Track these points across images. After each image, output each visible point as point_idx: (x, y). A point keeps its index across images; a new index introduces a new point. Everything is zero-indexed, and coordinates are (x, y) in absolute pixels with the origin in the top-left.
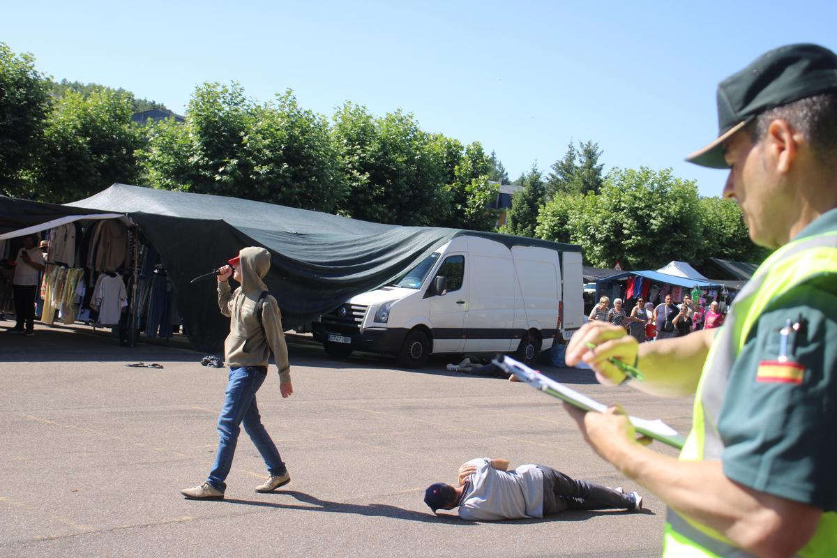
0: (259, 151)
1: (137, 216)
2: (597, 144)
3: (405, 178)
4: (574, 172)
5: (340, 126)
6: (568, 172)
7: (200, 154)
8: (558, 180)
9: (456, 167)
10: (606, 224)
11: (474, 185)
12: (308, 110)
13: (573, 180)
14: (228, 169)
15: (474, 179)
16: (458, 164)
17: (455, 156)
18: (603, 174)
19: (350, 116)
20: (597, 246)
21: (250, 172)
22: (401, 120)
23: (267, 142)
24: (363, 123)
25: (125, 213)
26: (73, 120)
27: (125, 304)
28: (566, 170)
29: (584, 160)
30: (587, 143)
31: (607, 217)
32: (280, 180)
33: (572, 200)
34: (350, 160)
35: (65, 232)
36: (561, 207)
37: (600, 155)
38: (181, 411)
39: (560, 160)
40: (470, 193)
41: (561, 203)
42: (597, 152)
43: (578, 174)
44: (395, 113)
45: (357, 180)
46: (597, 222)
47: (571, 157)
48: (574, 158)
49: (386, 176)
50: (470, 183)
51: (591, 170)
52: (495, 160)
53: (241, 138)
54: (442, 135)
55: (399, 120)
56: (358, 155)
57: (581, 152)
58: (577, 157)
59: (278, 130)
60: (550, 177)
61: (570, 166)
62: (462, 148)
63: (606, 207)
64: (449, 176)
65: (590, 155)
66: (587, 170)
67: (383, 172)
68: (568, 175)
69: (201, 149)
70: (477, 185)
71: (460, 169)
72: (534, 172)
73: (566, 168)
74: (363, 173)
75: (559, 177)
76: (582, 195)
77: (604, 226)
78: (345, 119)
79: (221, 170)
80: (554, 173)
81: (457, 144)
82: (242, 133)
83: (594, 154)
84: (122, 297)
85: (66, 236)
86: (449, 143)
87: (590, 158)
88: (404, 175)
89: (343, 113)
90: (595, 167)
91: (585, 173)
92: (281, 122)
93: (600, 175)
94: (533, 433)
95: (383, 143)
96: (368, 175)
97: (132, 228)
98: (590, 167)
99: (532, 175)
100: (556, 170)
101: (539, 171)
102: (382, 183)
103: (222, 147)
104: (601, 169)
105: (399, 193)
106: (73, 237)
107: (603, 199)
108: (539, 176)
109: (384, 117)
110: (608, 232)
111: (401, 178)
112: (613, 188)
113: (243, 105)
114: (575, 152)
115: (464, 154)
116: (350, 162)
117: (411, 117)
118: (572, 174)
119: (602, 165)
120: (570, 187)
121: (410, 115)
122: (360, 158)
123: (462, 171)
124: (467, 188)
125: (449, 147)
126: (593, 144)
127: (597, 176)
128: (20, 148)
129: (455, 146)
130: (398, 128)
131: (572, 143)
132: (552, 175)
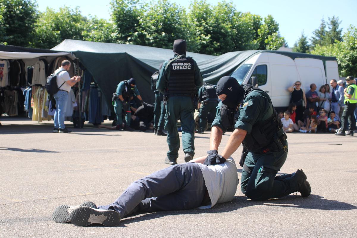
0: (149, 27)
1: (78, 54)
2: (338, 17)
3: (230, 37)
4: (326, 35)
5: (193, 11)
6: (322, 35)
7: (117, 32)
8: (316, 40)
9: (259, 30)
10: (347, 57)
11: (270, 39)
12: (174, 3)
13: (325, 39)
14: (133, 38)
15: (269, 36)
16: (260, 28)
17: (258, 24)
18: (342, 34)
19: (198, 5)
20: (342, 70)
21: (145, 39)
22: (226, 6)
23: (152, 22)
24: (205, 8)
25: (70, 52)
26: (50, 23)
27: (76, 105)
28: (321, 34)
29: (331, 27)
30: (332, 17)
31: (348, 53)
32: (161, 42)
33: (325, 48)
34: (200, 29)
35: (39, 67)
36: (320, 53)
37: (340, 23)
38: (101, 150)
39: (317, 29)
40: (268, 44)
41: (319, 51)
42: (339, 22)
43: (328, 35)
44: (223, 2)
45: (204, 39)
46: (341, 57)
47: (323, 27)
48: (325, 27)
49: (220, 36)
50: (267, 38)
51: (336, 32)
52: (280, 36)
53: (138, 21)
54: (250, 13)
55: (225, 6)
56: (204, 26)
57: (329, 22)
58: (327, 26)
59: (158, 15)
60: (312, 39)
61: (323, 31)
62: (261, 19)
63: (347, 48)
64: (255, 34)
65: (334, 24)
66: (333, 32)
67: (218, 34)
68: (322, 36)
69: (118, 29)
70: (271, 39)
71: (261, 31)
72: (303, 36)
73: (321, 33)
74: (206, 35)
75: (317, 38)
76: (331, 45)
77: (346, 58)
78: (195, 7)
79: (129, 39)
80: (314, 36)
81: (258, 17)
82: (139, 18)
83: (336, 23)
84: (73, 101)
85: (40, 69)
86: (254, 17)
87: (334, 25)
88: (230, 35)
89: (194, 4)
90: (337, 30)
91: (332, 35)
92: (159, 10)
93: (341, 34)
94: (319, 153)
95: (217, 19)
96: (209, 36)
97: (75, 61)
98: (335, 30)
99: (302, 38)
100: (315, 35)
101: (305, 36)
102: (218, 40)
103: (129, 26)
104: (341, 31)
105: (228, 45)
106: (43, 69)
107: (344, 44)
108: (305, 39)
109: (217, 4)
110: (348, 62)
111: (229, 37)
112: (350, 37)
113: (139, 4)
114: (326, 23)
115: (263, 22)
116: (199, 31)
117: (232, 3)
118: (324, 36)
119: (342, 29)
120: (324, 43)
121: (231, 2)
122: (205, 28)
123: (262, 32)
124: (266, 41)
125: (254, 20)
126: (336, 17)
127: (339, 35)
128: (23, 38)
129: (258, 18)
130: (224, 10)
131: (323, 19)
132: (313, 38)
